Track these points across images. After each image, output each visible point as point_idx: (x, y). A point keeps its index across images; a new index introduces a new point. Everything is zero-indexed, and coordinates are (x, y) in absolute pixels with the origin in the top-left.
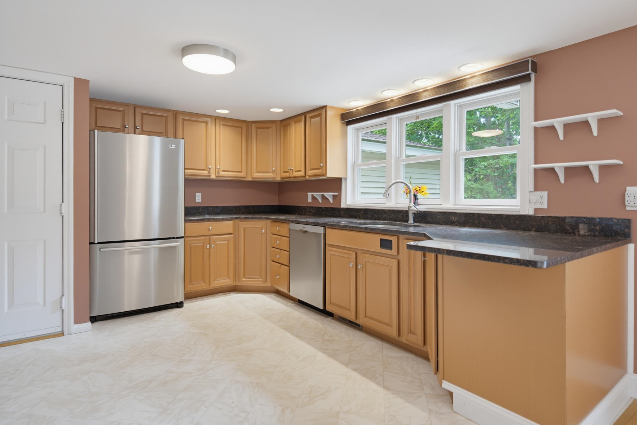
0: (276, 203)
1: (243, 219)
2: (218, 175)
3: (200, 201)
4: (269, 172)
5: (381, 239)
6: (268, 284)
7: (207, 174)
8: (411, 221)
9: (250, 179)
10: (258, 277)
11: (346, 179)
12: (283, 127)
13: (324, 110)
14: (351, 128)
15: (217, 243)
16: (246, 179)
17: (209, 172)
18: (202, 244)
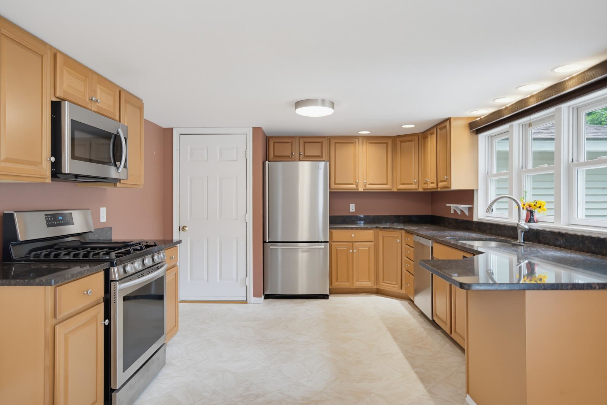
0: (429, 213)
1: (381, 228)
2: (364, 188)
3: (354, 211)
4: (412, 184)
5: (463, 257)
6: (403, 291)
7: (356, 188)
8: (521, 240)
9: (395, 190)
10: (395, 283)
11: (477, 190)
13: (448, 121)
14: (482, 136)
15: (360, 248)
16: (393, 191)
17: (357, 186)
18: (346, 249)
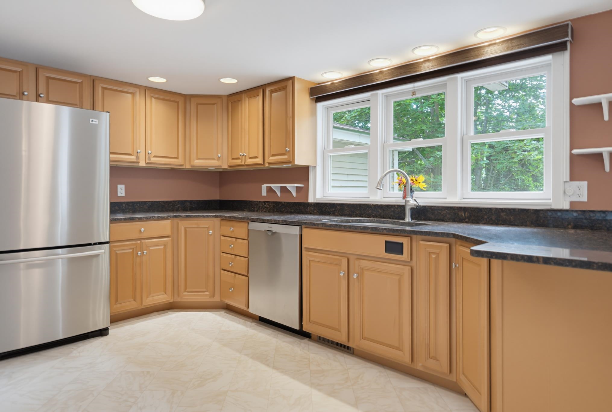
0: (217, 197)
1: (184, 217)
2: (148, 162)
3: (123, 195)
4: (213, 159)
5: (386, 242)
6: (217, 299)
7: (135, 161)
8: (408, 219)
9: (188, 167)
10: (205, 290)
11: (315, 167)
12: (232, 102)
13: (291, 81)
14: (321, 105)
15: (151, 248)
16: (184, 167)
17: (138, 158)
18: (131, 251)
